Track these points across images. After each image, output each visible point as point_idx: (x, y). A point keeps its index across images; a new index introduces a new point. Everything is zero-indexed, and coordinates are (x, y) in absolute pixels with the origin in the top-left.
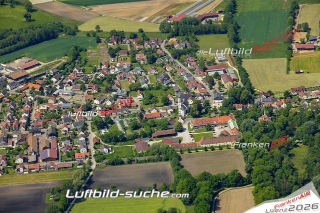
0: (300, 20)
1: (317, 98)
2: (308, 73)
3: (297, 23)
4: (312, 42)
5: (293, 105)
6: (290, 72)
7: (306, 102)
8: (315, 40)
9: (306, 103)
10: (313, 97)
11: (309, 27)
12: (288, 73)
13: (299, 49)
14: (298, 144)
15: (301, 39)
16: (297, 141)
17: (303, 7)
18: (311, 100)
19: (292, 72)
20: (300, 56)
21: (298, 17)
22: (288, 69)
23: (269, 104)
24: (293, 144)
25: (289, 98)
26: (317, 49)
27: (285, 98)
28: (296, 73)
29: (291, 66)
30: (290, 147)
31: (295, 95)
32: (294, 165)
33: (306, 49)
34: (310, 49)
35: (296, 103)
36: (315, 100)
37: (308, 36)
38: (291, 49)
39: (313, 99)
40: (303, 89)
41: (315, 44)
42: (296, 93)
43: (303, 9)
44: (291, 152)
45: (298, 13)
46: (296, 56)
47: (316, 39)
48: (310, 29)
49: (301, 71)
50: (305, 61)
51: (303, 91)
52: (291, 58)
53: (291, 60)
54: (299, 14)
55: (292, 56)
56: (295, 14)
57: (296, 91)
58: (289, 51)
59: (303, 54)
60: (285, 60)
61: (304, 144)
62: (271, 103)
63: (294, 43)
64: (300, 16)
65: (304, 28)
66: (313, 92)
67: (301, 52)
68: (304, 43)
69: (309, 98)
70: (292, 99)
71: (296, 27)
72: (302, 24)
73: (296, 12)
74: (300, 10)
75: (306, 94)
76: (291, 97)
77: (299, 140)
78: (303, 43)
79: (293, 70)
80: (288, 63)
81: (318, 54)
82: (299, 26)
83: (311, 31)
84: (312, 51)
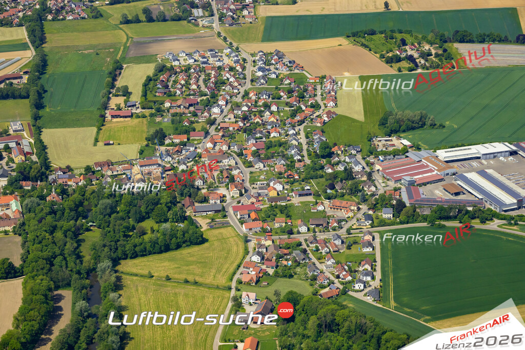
0: (119, 83)
1: (124, 174)
2: (119, 144)
3: (117, 86)
4: (130, 108)
5: (94, 183)
6: (98, 143)
7: (109, 178)
8: (133, 106)
9: (109, 180)
10: (119, 173)
11: (129, 91)
12: (95, 145)
13: (113, 117)
14: (92, 228)
15: (116, 105)
16: (91, 224)
17: (128, 67)
18: (116, 176)
19: (100, 144)
20: (113, 125)
21: (119, 79)
22: (96, 140)
23: (64, 180)
24: (84, 227)
25: (91, 173)
26: (134, 116)
27: (86, 174)
28: (105, 145)
29: (101, 136)
30: (81, 232)
31: (98, 171)
32: (81, 252)
33: (121, 117)
34: (126, 117)
35: (97, 179)
36: (121, 176)
37: (126, 102)
38: (103, 117)
39: (120, 175)
40: (109, 164)
41: (134, 111)
42: (100, 169)
43: (127, 70)
44: (80, 237)
45: (120, 74)
46: (108, 125)
47: (135, 105)
48: (130, 93)
49: (111, 142)
50: (118, 131)
51: (109, 166)
52: (102, 128)
53: (101, 129)
54: (121, 76)
55: (103, 125)
56: (116, 76)
57: (100, 166)
58: (101, 118)
59: (117, 122)
60: (95, 129)
61: (98, 228)
62: (66, 180)
63: (108, 109)
64: (122, 78)
65: (123, 92)
66: (120, 167)
67: (115, 120)
68: (121, 110)
69: (115, 173)
70: (95, 175)
71: (114, 91)
72: (122, 87)
73: (117, 73)
74: (123, 71)
75: (111, 169)
76: (94, 172)
77: (93, 223)
78: (119, 109)
79: (102, 141)
80: (98, 133)
81: (134, 123)
82: (118, 90)
83: (131, 96)
84: (129, 119)
